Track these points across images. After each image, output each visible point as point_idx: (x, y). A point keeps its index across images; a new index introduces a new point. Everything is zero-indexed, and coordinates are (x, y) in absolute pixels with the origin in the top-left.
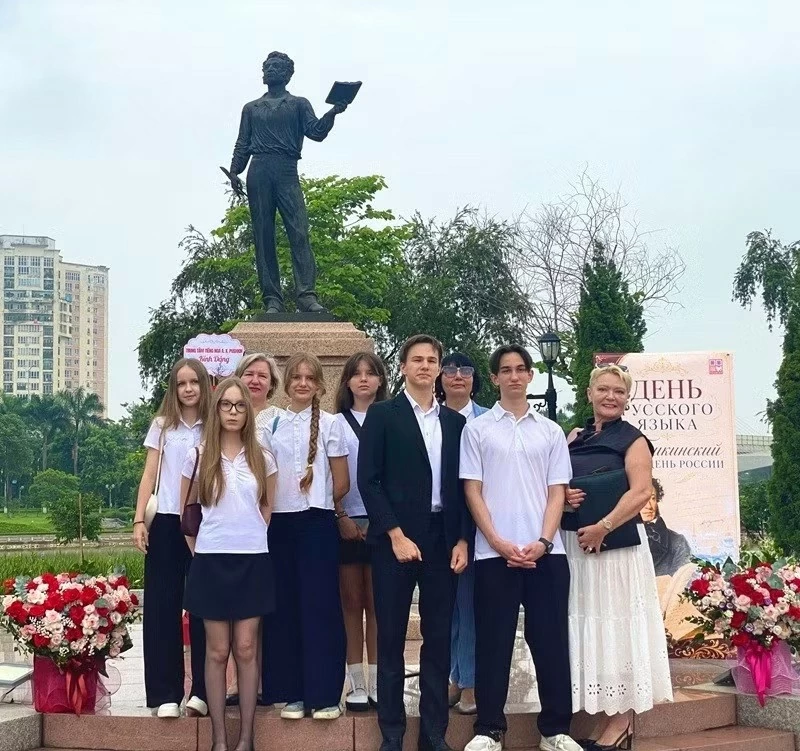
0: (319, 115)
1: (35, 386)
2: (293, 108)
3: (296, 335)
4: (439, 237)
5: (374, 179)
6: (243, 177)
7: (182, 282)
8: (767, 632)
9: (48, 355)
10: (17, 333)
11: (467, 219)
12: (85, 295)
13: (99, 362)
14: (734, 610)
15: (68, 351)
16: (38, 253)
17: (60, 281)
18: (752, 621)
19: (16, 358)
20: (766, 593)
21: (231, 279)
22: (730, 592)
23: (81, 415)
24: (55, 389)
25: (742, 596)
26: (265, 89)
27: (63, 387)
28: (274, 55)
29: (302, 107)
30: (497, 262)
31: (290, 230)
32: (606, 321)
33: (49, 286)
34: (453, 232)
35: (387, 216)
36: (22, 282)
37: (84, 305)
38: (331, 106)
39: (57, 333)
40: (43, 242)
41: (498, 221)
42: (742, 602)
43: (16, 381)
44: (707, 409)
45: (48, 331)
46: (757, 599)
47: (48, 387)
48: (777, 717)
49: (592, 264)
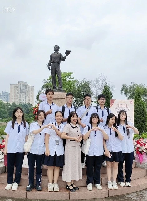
0: (64, 56)
1: (24, 102)
2: (59, 55)
3: (59, 94)
4: (80, 82)
5: (71, 73)
6: (50, 67)
7: (43, 87)
8: (142, 151)
9: (26, 98)
10: (21, 95)
11: (85, 80)
12: (31, 90)
13: (32, 99)
14: (137, 147)
15: (28, 98)
16: (25, 84)
17: (27, 88)
18: (140, 149)
19: (21, 98)
20: (143, 144)
21: (50, 87)
22: (136, 144)
23: (30, 106)
24: (27, 103)
25: (138, 145)
26: (54, 51)
27: (28, 103)
28: (56, 46)
29: (61, 55)
30: (88, 87)
31: (58, 76)
32: (107, 95)
33: (26, 89)
34: (82, 82)
35: (73, 78)
36: (22, 88)
37: (31, 91)
38: (66, 55)
39: (27, 95)
40: (25, 83)
41: (89, 81)
42: (138, 146)
43: (21, 101)
44: (129, 110)
45: (26, 95)
46: (141, 145)
47: (26, 103)
48: (143, 166)
49: (105, 86)
